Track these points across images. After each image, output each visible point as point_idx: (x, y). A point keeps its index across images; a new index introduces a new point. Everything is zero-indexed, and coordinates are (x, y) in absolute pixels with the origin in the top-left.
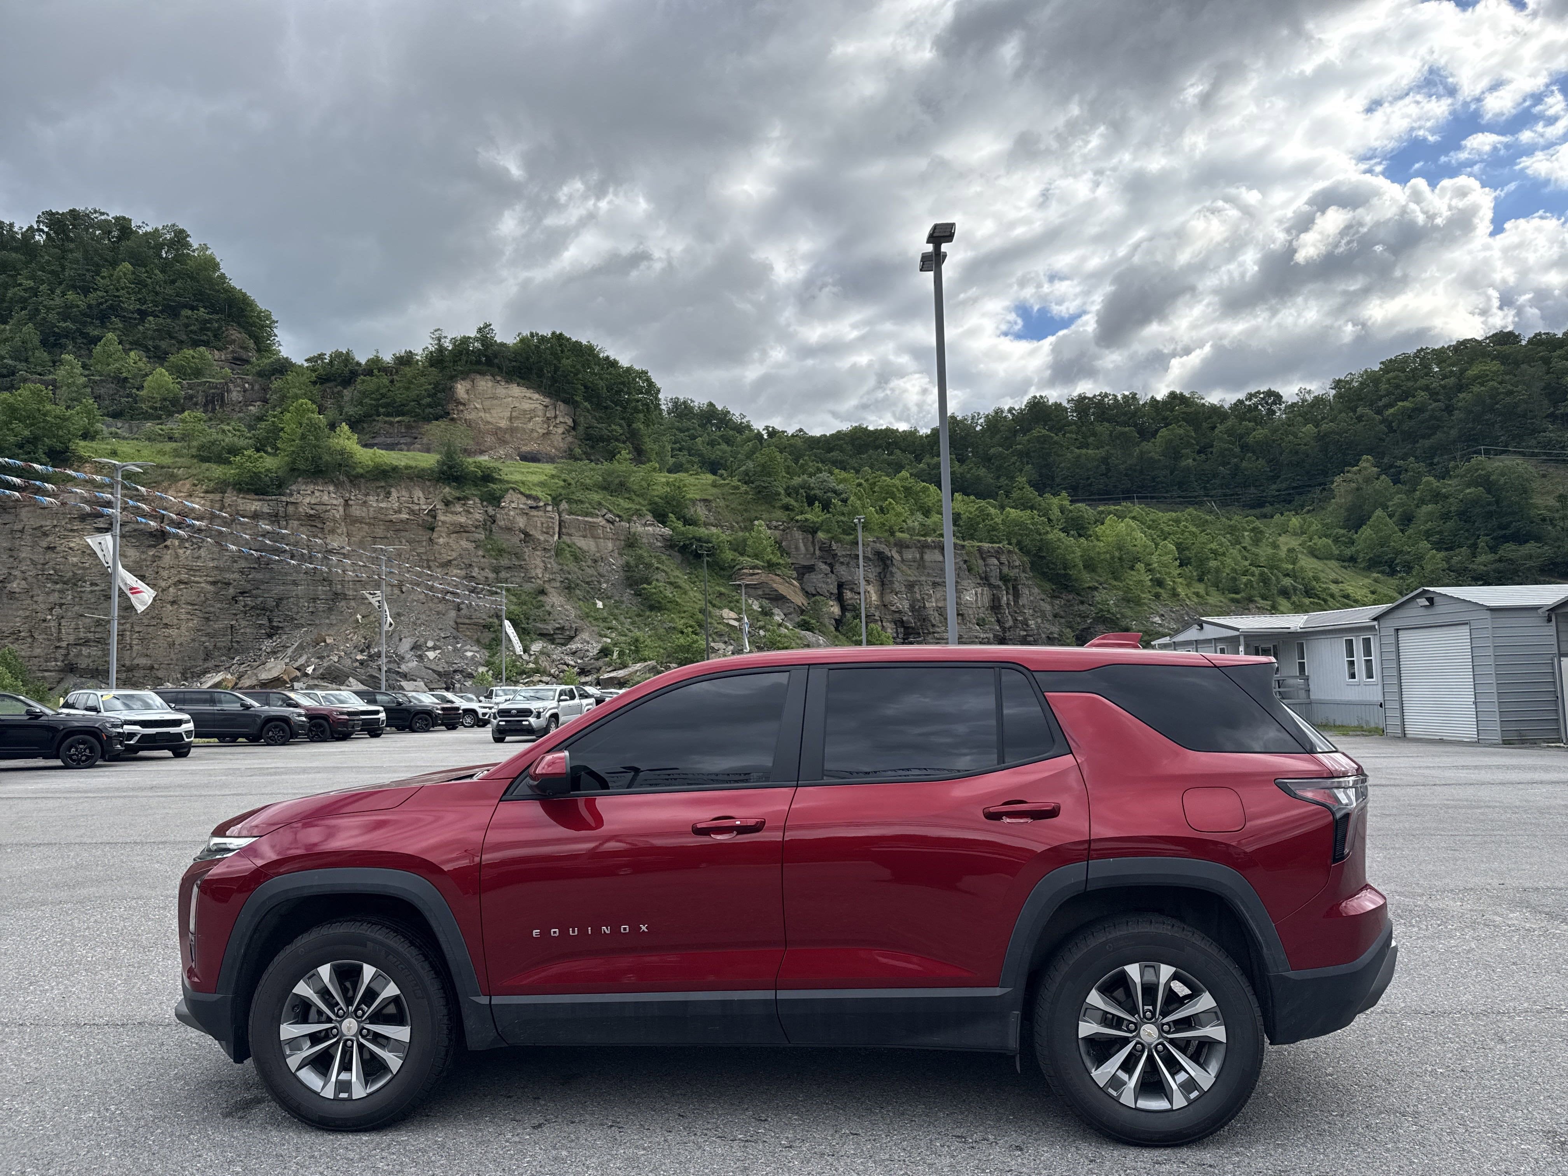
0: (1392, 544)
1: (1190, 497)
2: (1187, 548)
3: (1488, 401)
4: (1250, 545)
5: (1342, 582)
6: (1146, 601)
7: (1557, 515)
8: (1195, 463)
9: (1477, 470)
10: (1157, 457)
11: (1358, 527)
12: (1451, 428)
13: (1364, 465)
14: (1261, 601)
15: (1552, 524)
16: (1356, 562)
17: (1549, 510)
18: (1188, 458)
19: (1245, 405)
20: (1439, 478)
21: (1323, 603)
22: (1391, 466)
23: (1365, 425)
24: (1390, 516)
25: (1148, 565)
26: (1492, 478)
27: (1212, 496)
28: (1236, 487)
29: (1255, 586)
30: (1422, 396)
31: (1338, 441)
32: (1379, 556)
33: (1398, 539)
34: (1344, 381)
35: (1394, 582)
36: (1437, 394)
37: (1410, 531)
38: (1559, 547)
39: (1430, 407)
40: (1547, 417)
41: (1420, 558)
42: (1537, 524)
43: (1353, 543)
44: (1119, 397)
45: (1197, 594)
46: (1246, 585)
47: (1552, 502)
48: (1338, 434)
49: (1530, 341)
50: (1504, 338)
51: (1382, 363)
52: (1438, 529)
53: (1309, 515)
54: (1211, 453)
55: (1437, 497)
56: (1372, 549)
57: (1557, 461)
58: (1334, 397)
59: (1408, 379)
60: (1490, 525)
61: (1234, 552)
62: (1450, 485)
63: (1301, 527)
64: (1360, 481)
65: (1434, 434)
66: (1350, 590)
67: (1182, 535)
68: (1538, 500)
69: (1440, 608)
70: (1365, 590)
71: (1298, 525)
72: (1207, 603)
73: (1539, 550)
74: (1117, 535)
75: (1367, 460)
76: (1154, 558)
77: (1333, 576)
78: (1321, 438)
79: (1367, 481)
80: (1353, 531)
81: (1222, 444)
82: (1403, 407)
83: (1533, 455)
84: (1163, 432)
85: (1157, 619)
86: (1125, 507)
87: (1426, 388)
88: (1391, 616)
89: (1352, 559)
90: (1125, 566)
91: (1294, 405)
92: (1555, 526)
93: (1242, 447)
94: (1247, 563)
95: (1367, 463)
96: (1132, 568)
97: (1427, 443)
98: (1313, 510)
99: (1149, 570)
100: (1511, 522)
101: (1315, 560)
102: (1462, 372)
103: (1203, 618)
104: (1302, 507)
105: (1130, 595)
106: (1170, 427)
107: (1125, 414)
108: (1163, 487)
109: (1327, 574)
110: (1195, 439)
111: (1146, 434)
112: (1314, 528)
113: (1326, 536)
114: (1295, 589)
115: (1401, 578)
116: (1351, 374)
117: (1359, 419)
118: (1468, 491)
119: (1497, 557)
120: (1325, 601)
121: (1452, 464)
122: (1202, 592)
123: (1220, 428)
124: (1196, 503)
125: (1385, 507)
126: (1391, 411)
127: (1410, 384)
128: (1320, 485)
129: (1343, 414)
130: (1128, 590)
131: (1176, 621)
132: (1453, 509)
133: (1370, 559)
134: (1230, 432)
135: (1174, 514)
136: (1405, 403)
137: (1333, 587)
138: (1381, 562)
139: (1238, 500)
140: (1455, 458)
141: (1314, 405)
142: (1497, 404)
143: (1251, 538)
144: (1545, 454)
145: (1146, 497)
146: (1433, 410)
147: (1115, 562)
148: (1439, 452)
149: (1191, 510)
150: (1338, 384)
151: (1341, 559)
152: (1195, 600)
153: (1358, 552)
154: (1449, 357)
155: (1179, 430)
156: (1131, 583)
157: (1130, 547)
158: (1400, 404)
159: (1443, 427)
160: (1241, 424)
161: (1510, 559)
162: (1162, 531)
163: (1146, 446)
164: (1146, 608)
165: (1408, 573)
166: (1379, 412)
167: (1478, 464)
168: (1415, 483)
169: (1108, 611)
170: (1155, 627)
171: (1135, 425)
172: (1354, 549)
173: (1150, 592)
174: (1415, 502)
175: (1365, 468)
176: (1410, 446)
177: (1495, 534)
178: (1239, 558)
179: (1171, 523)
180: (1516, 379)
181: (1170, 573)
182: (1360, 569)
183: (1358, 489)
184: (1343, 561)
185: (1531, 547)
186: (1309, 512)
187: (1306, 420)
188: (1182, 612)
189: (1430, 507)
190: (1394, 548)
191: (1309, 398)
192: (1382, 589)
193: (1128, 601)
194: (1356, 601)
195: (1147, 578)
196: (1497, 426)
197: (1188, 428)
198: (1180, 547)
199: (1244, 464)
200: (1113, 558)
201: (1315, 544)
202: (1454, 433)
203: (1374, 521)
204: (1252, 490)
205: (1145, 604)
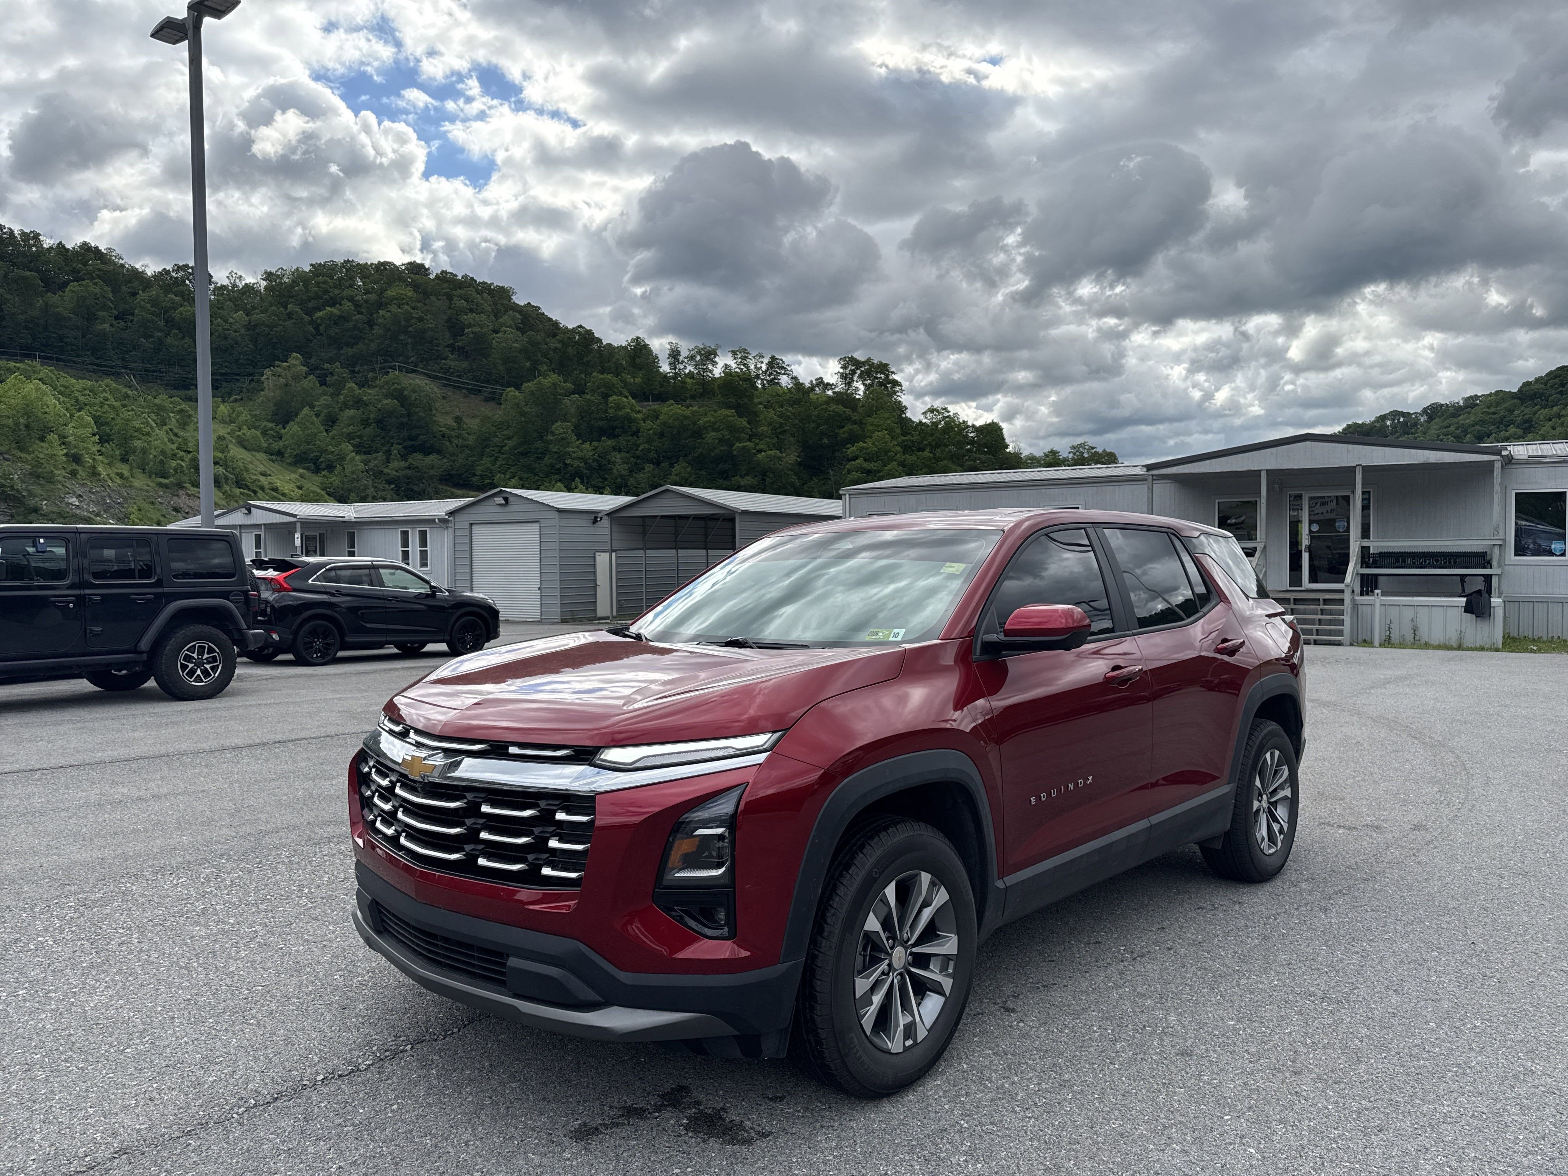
0: (318, 442)
1: (106, 366)
2: (107, 424)
3: (403, 323)
4: (176, 427)
5: (270, 475)
6: (60, 478)
7: (453, 433)
8: (112, 329)
9: (394, 384)
10: (66, 314)
11: (285, 423)
12: (372, 341)
13: (294, 362)
14: (192, 488)
15: (449, 441)
16: (283, 457)
17: (448, 429)
18: (104, 322)
19: (172, 277)
20: (361, 385)
21: (252, 494)
22: (317, 368)
23: (294, 323)
24: (317, 416)
25: (62, 437)
26: (406, 393)
27: (131, 370)
28: (159, 363)
29: (187, 471)
30: (348, 306)
31: (269, 334)
32: (305, 453)
33: (323, 438)
34: (275, 275)
35: (318, 479)
36: (360, 306)
37: (334, 432)
38: (454, 461)
39: (354, 318)
40: (447, 346)
41: (342, 458)
42: (439, 439)
43: (281, 438)
44: (17, 233)
45: (121, 476)
46: (175, 470)
47: (450, 421)
48: (268, 326)
49: (437, 276)
50: (416, 269)
51: (311, 265)
52: (358, 433)
53: (238, 404)
54: (132, 321)
55: (358, 403)
56: (299, 446)
57: (454, 387)
58: (265, 288)
59: (335, 287)
60: (401, 436)
61: (161, 433)
62: (369, 394)
63: (229, 416)
64: (289, 376)
65: (357, 343)
66: (278, 484)
67: (101, 407)
68: (439, 418)
69: (514, 507)
70: (292, 485)
71: (226, 412)
72: (131, 486)
73: (439, 462)
74: (24, 398)
75: (296, 358)
76: (70, 430)
77: (261, 468)
78: (251, 327)
79: (296, 378)
80: (281, 426)
81: (143, 313)
82: (331, 312)
83: (436, 377)
84: (73, 286)
85: (74, 500)
86: (30, 366)
87: (351, 299)
88: (467, 511)
89: (280, 453)
90: (34, 435)
91: (223, 287)
92: (451, 442)
93: (167, 322)
94: (174, 447)
95: (295, 359)
96: (42, 439)
97: (350, 351)
98: (242, 399)
99: (64, 444)
100: (419, 435)
101: (244, 451)
102: (382, 291)
103: (251, 502)
104: (230, 395)
105: (40, 470)
106: (84, 283)
107: (24, 254)
108: (72, 350)
109: (256, 466)
110: (112, 302)
111: (52, 284)
112: (243, 418)
113: (256, 428)
114: (226, 478)
115: (324, 476)
116: (282, 269)
117: (290, 316)
118: (386, 402)
119: (407, 464)
120: (255, 492)
121: (371, 375)
122: (126, 474)
123: (142, 295)
124: (113, 374)
125: (312, 407)
126: (320, 314)
127: (337, 292)
128: (250, 375)
129: (274, 308)
130: (39, 464)
131: (96, 503)
132: (372, 416)
133: (296, 456)
134: (154, 302)
135: (90, 383)
136: (333, 309)
137: (262, 478)
138: (307, 459)
139: (161, 378)
140: (374, 370)
141: (245, 292)
142: (411, 326)
143: (178, 421)
144: (446, 379)
145: (51, 358)
146: (356, 320)
147: (20, 430)
148: (360, 362)
149: (108, 381)
150: (269, 276)
151: (269, 452)
152: (118, 481)
153: (285, 447)
154: (372, 275)
155: (96, 288)
156: (41, 456)
157: (40, 414)
158: (328, 308)
159: (364, 339)
160: (166, 296)
161: (417, 467)
162: (77, 401)
163: (53, 298)
164: (60, 487)
165: (330, 472)
166: (309, 313)
167: (395, 379)
168: (339, 386)
169: (12, 487)
170: (71, 509)
171: (38, 271)
172: (281, 443)
173: (64, 468)
174: (339, 405)
175: (294, 365)
176: (336, 351)
177: (406, 444)
178: (166, 440)
179: (87, 392)
180: (426, 308)
181: (88, 448)
182: (287, 463)
183: (286, 385)
184: (271, 454)
185: (432, 459)
186: (236, 401)
187: (236, 306)
188: (103, 494)
189: (352, 412)
190: (319, 447)
191: (241, 285)
192: (308, 485)
193: (38, 477)
194: (284, 495)
195: (61, 452)
196: (409, 347)
197: (106, 288)
198: (97, 420)
199: (169, 340)
200: (17, 424)
201: (244, 434)
202: (373, 346)
203: (302, 419)
204: (177, 369)
205: (59, 481)
